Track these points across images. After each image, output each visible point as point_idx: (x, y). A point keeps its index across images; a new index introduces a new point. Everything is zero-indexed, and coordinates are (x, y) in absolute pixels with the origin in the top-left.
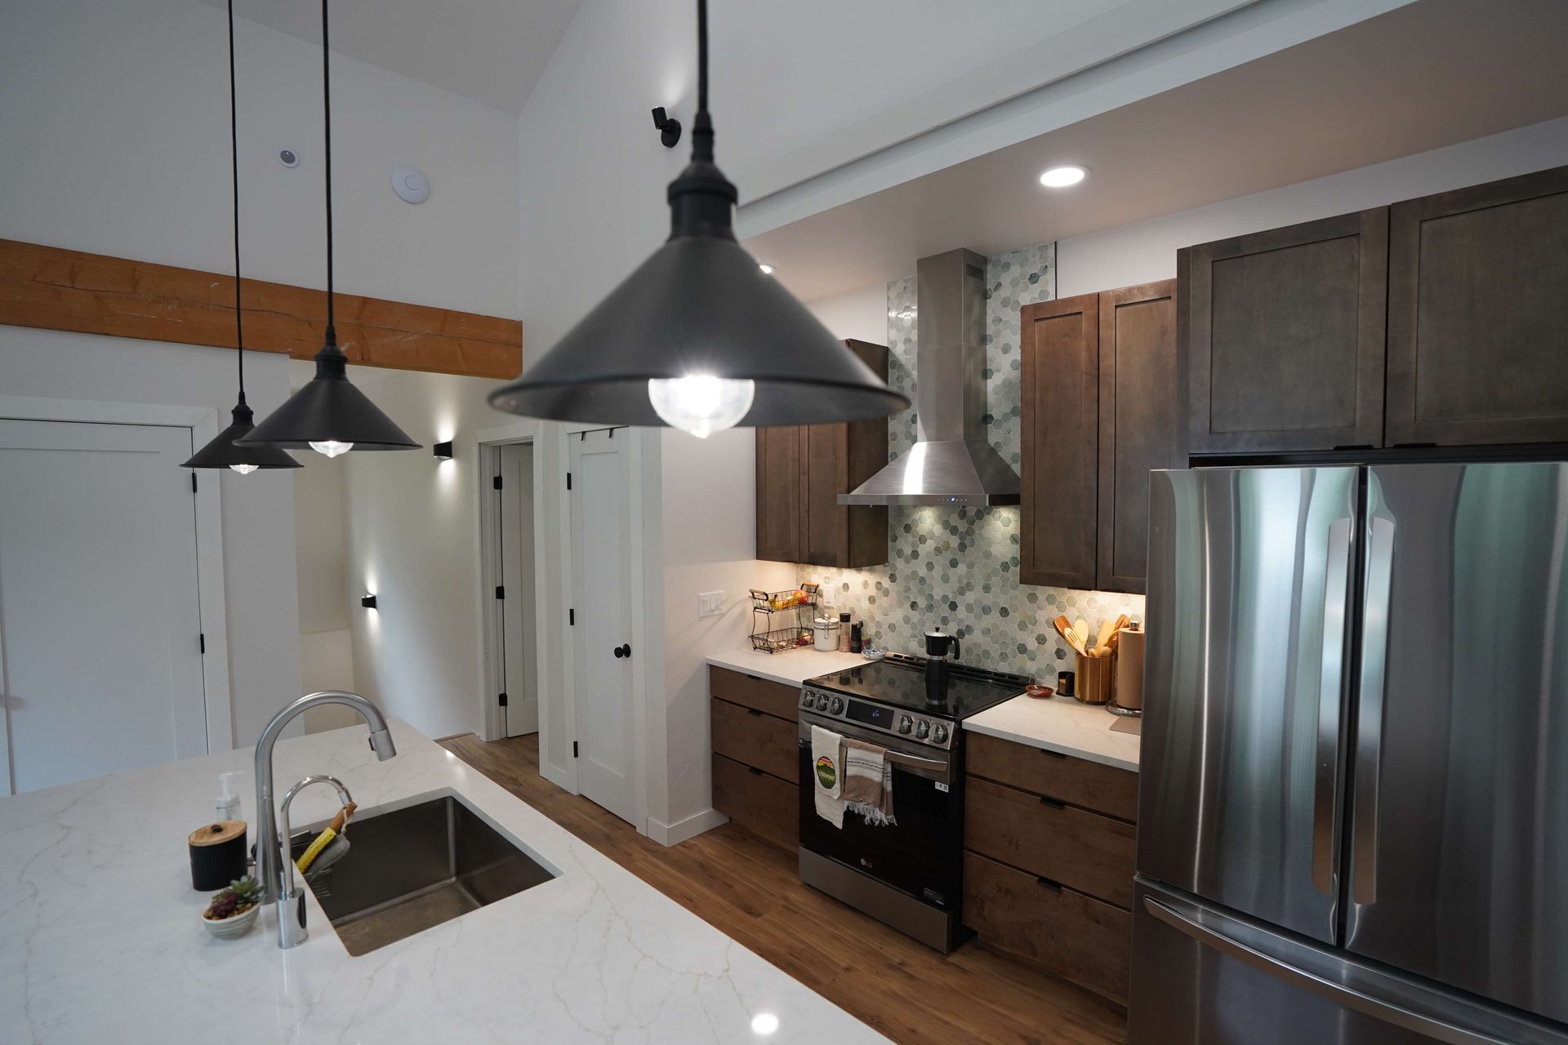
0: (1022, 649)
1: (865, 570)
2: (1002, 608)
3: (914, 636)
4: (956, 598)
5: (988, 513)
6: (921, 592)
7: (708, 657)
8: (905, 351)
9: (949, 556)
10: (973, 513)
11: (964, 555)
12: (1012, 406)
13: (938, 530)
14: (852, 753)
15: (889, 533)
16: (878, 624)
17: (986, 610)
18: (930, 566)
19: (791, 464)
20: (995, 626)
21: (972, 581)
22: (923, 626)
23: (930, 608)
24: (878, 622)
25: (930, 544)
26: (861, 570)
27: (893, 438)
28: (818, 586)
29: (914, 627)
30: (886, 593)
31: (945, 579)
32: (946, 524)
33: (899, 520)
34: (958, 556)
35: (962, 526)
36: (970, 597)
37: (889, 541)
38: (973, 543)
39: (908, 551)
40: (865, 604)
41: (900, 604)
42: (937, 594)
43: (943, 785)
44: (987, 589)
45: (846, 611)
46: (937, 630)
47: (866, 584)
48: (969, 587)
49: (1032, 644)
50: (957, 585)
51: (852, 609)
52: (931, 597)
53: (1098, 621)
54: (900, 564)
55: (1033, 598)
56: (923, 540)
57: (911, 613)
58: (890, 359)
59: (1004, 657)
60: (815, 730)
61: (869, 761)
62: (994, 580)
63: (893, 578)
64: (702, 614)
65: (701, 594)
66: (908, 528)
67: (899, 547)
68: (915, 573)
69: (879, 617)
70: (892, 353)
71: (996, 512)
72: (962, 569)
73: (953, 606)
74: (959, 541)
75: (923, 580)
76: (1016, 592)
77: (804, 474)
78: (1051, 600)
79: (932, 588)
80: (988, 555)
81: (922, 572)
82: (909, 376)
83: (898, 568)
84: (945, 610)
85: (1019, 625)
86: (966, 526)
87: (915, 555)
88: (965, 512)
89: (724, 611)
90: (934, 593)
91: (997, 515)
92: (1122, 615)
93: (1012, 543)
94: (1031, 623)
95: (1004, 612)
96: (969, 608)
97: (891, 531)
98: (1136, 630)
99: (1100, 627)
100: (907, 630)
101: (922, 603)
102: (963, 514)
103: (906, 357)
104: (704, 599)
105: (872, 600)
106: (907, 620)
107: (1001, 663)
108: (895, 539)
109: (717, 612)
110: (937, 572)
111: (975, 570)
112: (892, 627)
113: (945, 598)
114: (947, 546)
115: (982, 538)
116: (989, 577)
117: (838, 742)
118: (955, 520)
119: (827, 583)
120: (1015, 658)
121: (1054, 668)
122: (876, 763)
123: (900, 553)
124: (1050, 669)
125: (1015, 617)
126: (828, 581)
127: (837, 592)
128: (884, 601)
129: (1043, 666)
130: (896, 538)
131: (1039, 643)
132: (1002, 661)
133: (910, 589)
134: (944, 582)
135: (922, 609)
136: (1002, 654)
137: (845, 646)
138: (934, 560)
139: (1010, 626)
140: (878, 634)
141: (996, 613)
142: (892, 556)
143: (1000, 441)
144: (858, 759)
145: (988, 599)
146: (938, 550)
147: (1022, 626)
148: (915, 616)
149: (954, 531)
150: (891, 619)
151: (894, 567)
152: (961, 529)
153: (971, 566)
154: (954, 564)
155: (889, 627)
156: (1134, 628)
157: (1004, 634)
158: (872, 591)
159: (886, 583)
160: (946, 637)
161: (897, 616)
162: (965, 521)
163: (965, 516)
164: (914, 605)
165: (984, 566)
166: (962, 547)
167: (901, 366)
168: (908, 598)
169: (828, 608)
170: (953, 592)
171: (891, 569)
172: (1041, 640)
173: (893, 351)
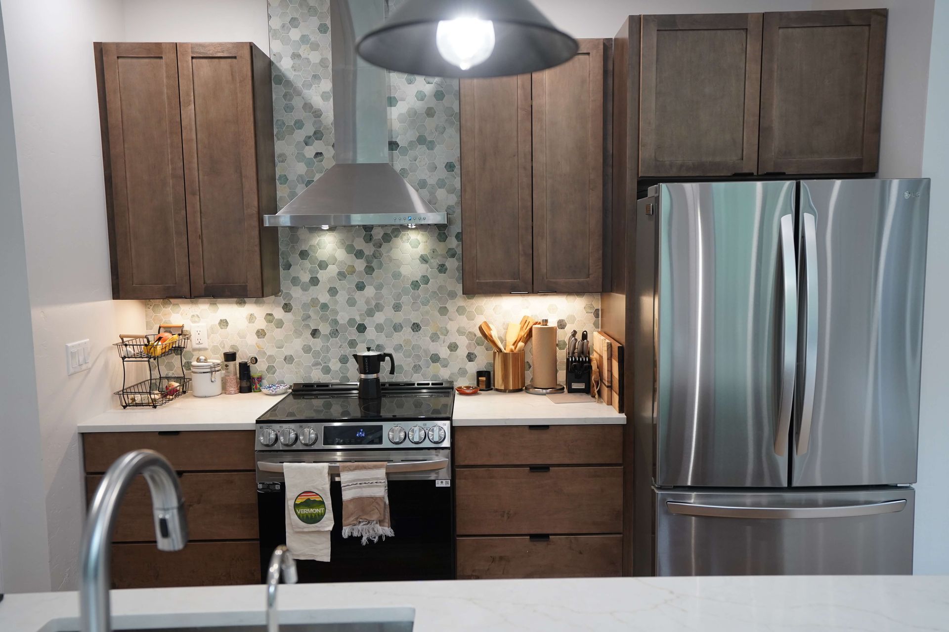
0: (435, 358)
1: (251, 303)
2: (414, 324)
3: (317, 364)
4: (364, 320)
5: (396, 236)
6: (323, 319)
7: (78, 425)
8: (293, 67)
9: (355, 279)
10: (380, 236)
11: (372, 278)
12: (418, 135)
13: (341, 254)
14: (345, 478)
15: (281, 260)
16: (271, 358)
17: (397, 328)
18: (333, 291)
19: (171, 182)
20: (407, 342)
21: (381, 302)
22: (328, 352)
23: (335, 333)
24: (270, 356)
25: (333, 270)
26: (245, 303)
27: (281, 159)
28: (183, 326)
29: (317, 354)
30: (280, 324)
31: (351, 302)
32: (350, 249)
33: (293, 247)
34: (365, 279)
35: (368, 250)
36: (380, 317)
37: (281, 269)
38: (380, 265)
39: (305, 278)
40: (252, 340)
41: (298, 333)
42: (343, 318)
43: (444, 481)
44: (397, 308)
45: (228, 350)
46: (369, 349)
47: (252, 318)
48: (379, 307)
49: (444, 352)
50: (365, 308)
51: (233, 347)
52: (335, 322)
53: (504, 324)
54: (296, 293)
55: (443, 311)
56: (323, 265)
57: (312, 341)
58: (274, 74)
59: (417, 368)
60: (288, 467)
61: (368, 480)
62: (404, 299)
63: (287, 308)
64: (72, 371)
65: (69, 345)
66: (304, 255)
67: (294, 275)
68: (315, 301)
69: (271, 351)
70: (276, 66)
71: (405, 235)
72: (370, 291)
73: (362, 328)
74: (366, 265)
75: (324, 307)
76: (427, 308)
77: (194, 194)
78: (461, 310)
79: (337, 313)
80: (397, 275)
81: (324, 298)
82: (300, 95)
83: (294, 296)
84: (353, 334)
85: (431, 338)
86: (373, 249)
87: (314, 281)
88: (371, 235)
89: (90, 365)
90: (338, 318)
91: (405, 238)
92: (525, 317)
93: (422, 263)
94: (442, 334)
95: (416, 327)
96: (379, 328)
97: (283, 258)
98: (546, 325)
99: (506, 329)
100: (308, 359)
101: (325, 329)
102: (369, 239)
103: (294, 73)
104: (72, 350)
105: (261, 334)
106: (307, 349)
107: (415, 375)
108: (288, 266)
109: (84, 367)
110: (342, 297)
111: (384, 291)
112: (289, 359)
113: (351, 322)
114: (352, 270)
115: (391, 259)
116: (399, 296)
117: (326, 471)
118: (360, 244)
119: (194, 322)
120: (428, 367)
121: (466, 371)
122: (378, 479)
123: (295, 281)
124: (463, 372)
125: (427, 330)
126: (197, 319)
127: (212, 331)
128: (278, 334)
129: (456, 370)
130: (290, 266)
131: (451, 350)
132: (415, 372)
133: (310, 317)
134: (350, 306)
135: (325, 335)
136: (415, 366)
137: (233, 386)
138: (338, 285)
139: (423, 339)
140: (271, 369)
141: (407, 330)
142: (285, 285)
143: (406, 167)
144: (354, 481)
145: (399, 317)
146: (341, 275)
147: (434, 338)
148: (317, 344)
149: (359, 254)
150: (286, 351)
151: (288, 296)
152: (367, 252)
153: (379, 287)
154: (360, 287)
155: (285, 359)
156: (545, 324)
157: (416, 347)
158: (261, 324)
159: (279, 313)
160: (380, 355)
161: (295, 346)
162: (371, 244)
163: (371, 239)
164: (315, 333)
165: (392, 286)
166: (369, 270)
167: (288, 83)
168: (308, 326)
169: (200, 350)
170: (361, 315)
171: (284, 299)
172: (453, 347)
173: (278, 65)
